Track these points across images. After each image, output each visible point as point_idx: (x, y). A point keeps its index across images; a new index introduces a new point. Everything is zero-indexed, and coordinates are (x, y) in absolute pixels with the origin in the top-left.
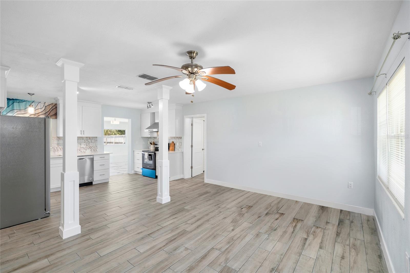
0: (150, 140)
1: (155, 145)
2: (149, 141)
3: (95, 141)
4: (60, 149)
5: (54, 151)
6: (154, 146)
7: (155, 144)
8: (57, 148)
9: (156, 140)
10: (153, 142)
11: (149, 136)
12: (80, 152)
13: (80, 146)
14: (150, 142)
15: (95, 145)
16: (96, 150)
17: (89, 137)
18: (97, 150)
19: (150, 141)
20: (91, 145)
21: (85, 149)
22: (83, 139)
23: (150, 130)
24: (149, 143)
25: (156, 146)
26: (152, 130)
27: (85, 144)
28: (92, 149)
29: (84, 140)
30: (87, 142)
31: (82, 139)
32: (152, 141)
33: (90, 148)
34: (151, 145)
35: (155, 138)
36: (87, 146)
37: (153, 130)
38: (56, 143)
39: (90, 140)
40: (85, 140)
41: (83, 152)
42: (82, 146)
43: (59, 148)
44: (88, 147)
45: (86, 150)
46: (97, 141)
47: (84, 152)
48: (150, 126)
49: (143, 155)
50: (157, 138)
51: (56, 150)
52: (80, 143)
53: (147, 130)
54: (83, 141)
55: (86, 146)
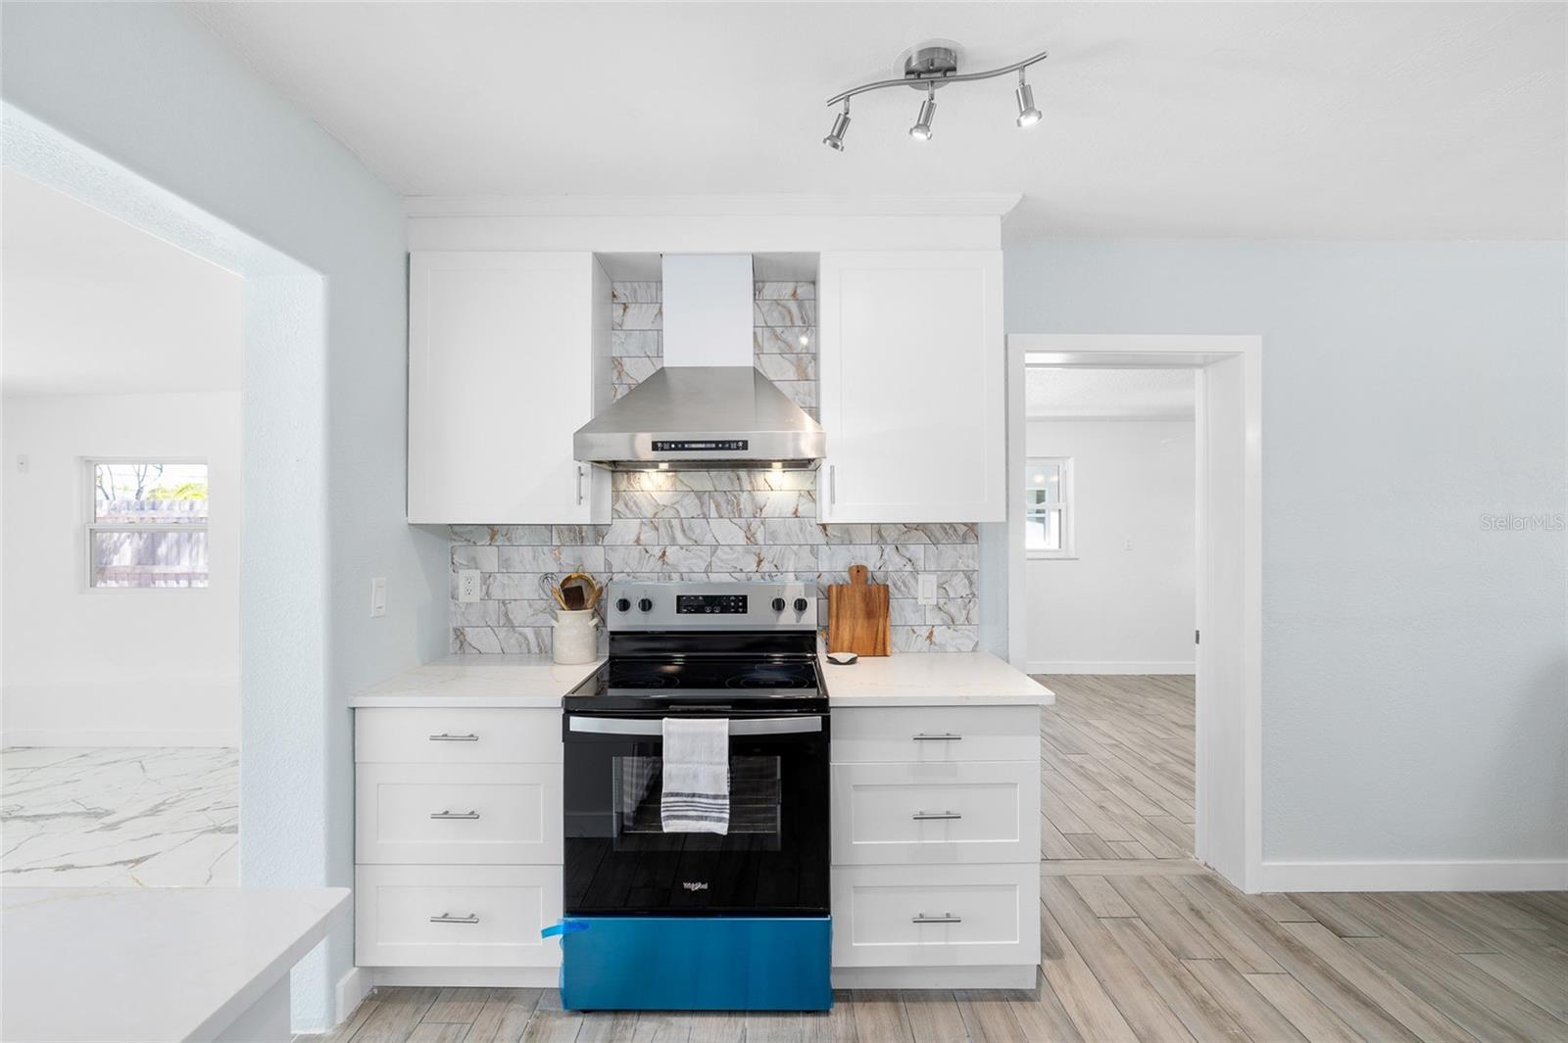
9: (595, 557)
24: (474, 593)
35: (578, 533)
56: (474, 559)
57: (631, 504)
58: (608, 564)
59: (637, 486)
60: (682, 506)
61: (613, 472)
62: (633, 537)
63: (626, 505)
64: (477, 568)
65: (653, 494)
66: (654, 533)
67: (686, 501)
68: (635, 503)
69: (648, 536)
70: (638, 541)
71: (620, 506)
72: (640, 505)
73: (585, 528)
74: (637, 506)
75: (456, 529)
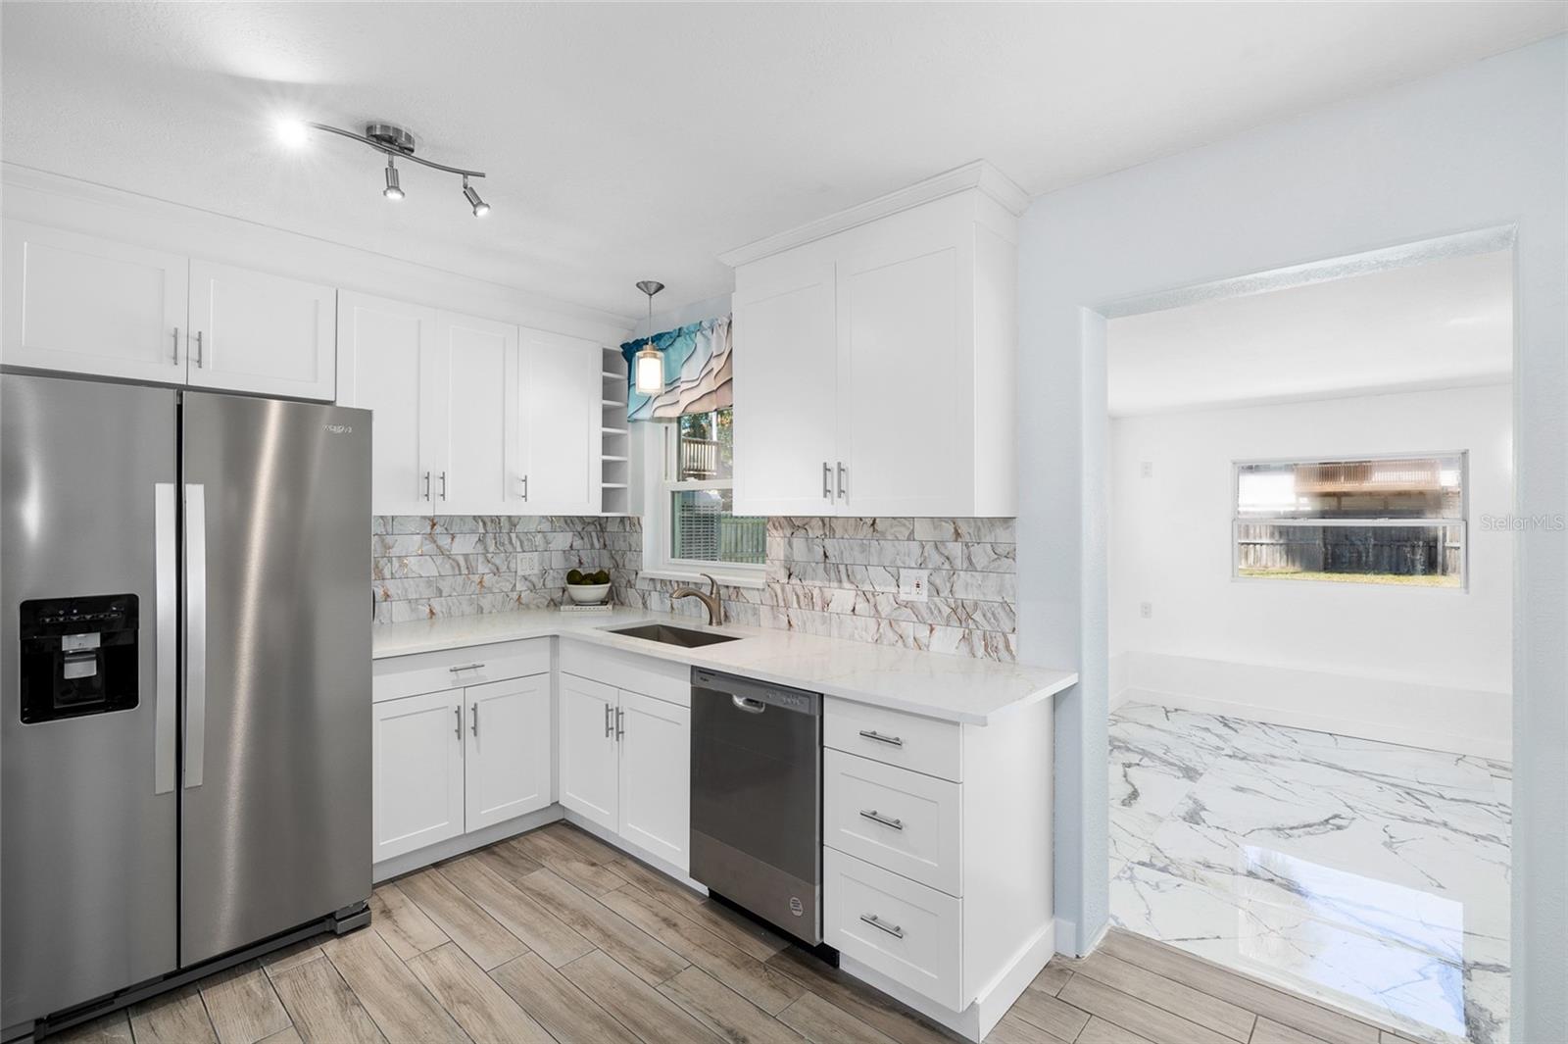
3: (999, 556)
4: (795, 598)
5: (772, 607)
8: (783, 590)
12: (891, 636)
13: (894, 590)
15: (1000, 592)
16: (1007, 647)
17: (953, 520)
18: (1013, 647)
20: (969, 588)
21: (920, 619)
22: (911, 538)
27: (924, 574)
28: (972, 626)
29: (915, 547)
30: (937, 559)
31: (907, 534)
33: (961, 614)
36: (936, 599)
38: (782, 556)
39: (956, 549)
40: (923, 547)
41: (911, 641)
42: (903, 597)
43: (794, 590)
44: (946, 611)
45: (932, 629)
46: (1010, 555)
47: (916, 640)
51: (781, 602)
52: (893, 570)
54: (909, 554)
55: (930, 596)
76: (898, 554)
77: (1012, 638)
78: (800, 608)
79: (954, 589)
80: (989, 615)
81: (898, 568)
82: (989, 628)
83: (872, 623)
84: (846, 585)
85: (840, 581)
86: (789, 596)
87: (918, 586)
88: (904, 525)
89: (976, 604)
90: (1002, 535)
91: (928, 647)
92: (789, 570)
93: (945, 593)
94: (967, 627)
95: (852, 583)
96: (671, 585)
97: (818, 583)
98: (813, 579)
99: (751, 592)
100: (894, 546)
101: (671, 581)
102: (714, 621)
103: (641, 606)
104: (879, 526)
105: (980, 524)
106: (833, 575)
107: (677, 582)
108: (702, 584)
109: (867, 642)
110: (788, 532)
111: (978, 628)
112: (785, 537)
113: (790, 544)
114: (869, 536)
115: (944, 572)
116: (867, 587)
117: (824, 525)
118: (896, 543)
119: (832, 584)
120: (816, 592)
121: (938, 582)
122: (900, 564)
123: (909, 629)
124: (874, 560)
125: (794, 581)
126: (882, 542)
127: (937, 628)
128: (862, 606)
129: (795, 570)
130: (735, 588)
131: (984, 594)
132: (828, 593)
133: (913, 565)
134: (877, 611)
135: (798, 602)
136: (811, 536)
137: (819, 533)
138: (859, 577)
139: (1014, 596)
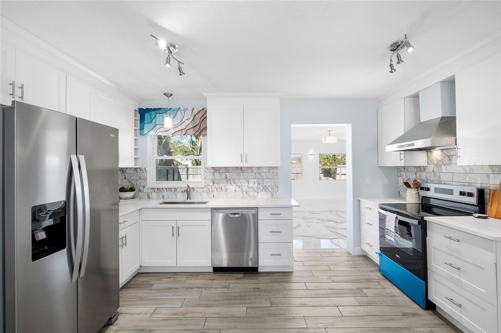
0: (404, 174)
1: (422, 189)
2: (401, 176)
3: (274, 175)
4: (216, 189)
5: (207, 192)
6: (418, 193)
7: (419, 187)
8: (211, 187)
9: (424, 175)
10: (415, 181)
11: (402, 164)
12: (247, 196)
13: (248, 184)
14: (403, 179)
15: (274, 183)
16: (276, 195)
17: (263, 167)
18: (278, 194)
19: (404, 176)
20: (267, 183)
21: (255, 191)
23: (402, 146)
24: (401, 183)
25: (424, 193)
26: (410, 145)
27: (256, 180)
29: (253, 174)
30: (259, 176)
31: (251, 171)
32: (412, 178)
33: (265, 189)
34: (409, 189)
35: (420, 169)
36: (259, 186)
37: (413, 145)
38: (211, 178)
39: (264, 174)
40: (255, 174)
41: (252, 196)
42: (250, 186)
43: (215, 187)
44: (262, 188)
45: (258, 193)
46: (277, 175)
47: (254, 196)
48: (403, 134)
49: (382, 219)
50: (427, 170)
51: (211, 191)
53: (395, 147)
54: (252, 176)
55: (257, 185)
56: (401, 175)
57: (431, 160)
58: (427, 177)
59: (433, 155)
60: (444, 160)
61: (427, 151)
62: (432, 170)
63: (430, 161)
64: (402, 177)
65: (437, 157)
66: (437, 169)
67: (445, 159)
68: (432, 160)
69: (436, 170)
70: (433, 171)
71: (429, 161)
72: (434, 160)
73: (421, 167)
74: (433, 161)
75: (398, 167)
76: (249, 176)
77: (277, 192)
78: (217, 191)
79: (264, 183)
80: (272, 188)
81: (248, 179)
82: (272, 191)
83: (241, 193)
84: (233, 184)
85: (231, 183)
86: (214, 189)
87: (254, 183)
88: (250, 169)
89: (269, 186)
90: (275, 171)
91: (257, 197)
92: (213, 182)
93: (261, 184)
94: (267, 191)
95: (235, 184)
96: (163, 190)
97: (224, 185)
98: (222, 184)
99: (199, 189)
100: (247, 174)
101: (162, 188)
102: (189, 198)
103: (147, 198)
104: (243, 169)
105: (270, 168)
106: (228, 182)
107: (166, 188)
108: (178, 188)
109: (239, 198)
110: (213, 172)
111: (269, 191)
112: (212, 173)
113: (214, 175)
114: (240, 172)
115: (261, 179)
116: (240, 184)
117: (226, 169)
118: (248, 173)
119: (228, 184)
120: (223, 187)
121: (259, 182)
122: (249, 178)
123: (251, 193)
124: (242, 177)
125: (215, 184)
126: (244, 173)
127: (259, 192)
128: (238, 189)
129: (216, 181)
130: (192, 188)
131: (271, 184)
132: (227, 187)
133: (253, 178)
134: (242, 190)
135: (217, 190)
136: (221, 172)
137: (224, 171)
138: (237, 182)
139: (278, 184)
